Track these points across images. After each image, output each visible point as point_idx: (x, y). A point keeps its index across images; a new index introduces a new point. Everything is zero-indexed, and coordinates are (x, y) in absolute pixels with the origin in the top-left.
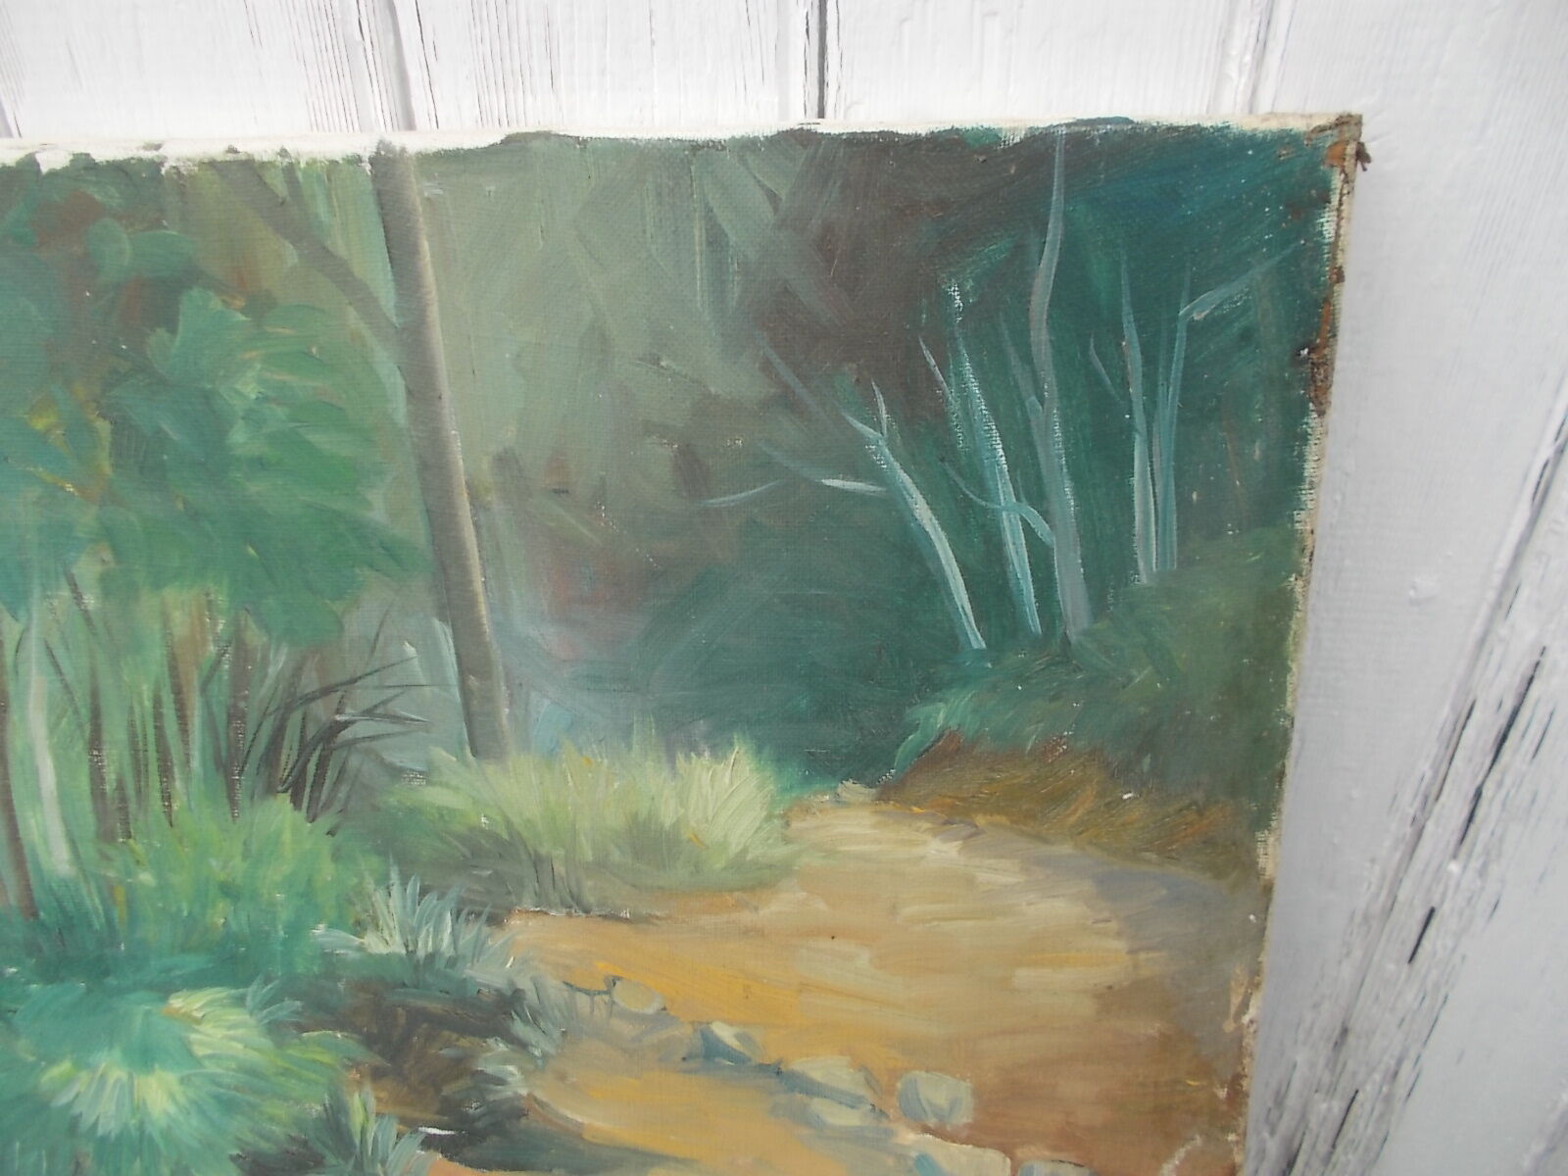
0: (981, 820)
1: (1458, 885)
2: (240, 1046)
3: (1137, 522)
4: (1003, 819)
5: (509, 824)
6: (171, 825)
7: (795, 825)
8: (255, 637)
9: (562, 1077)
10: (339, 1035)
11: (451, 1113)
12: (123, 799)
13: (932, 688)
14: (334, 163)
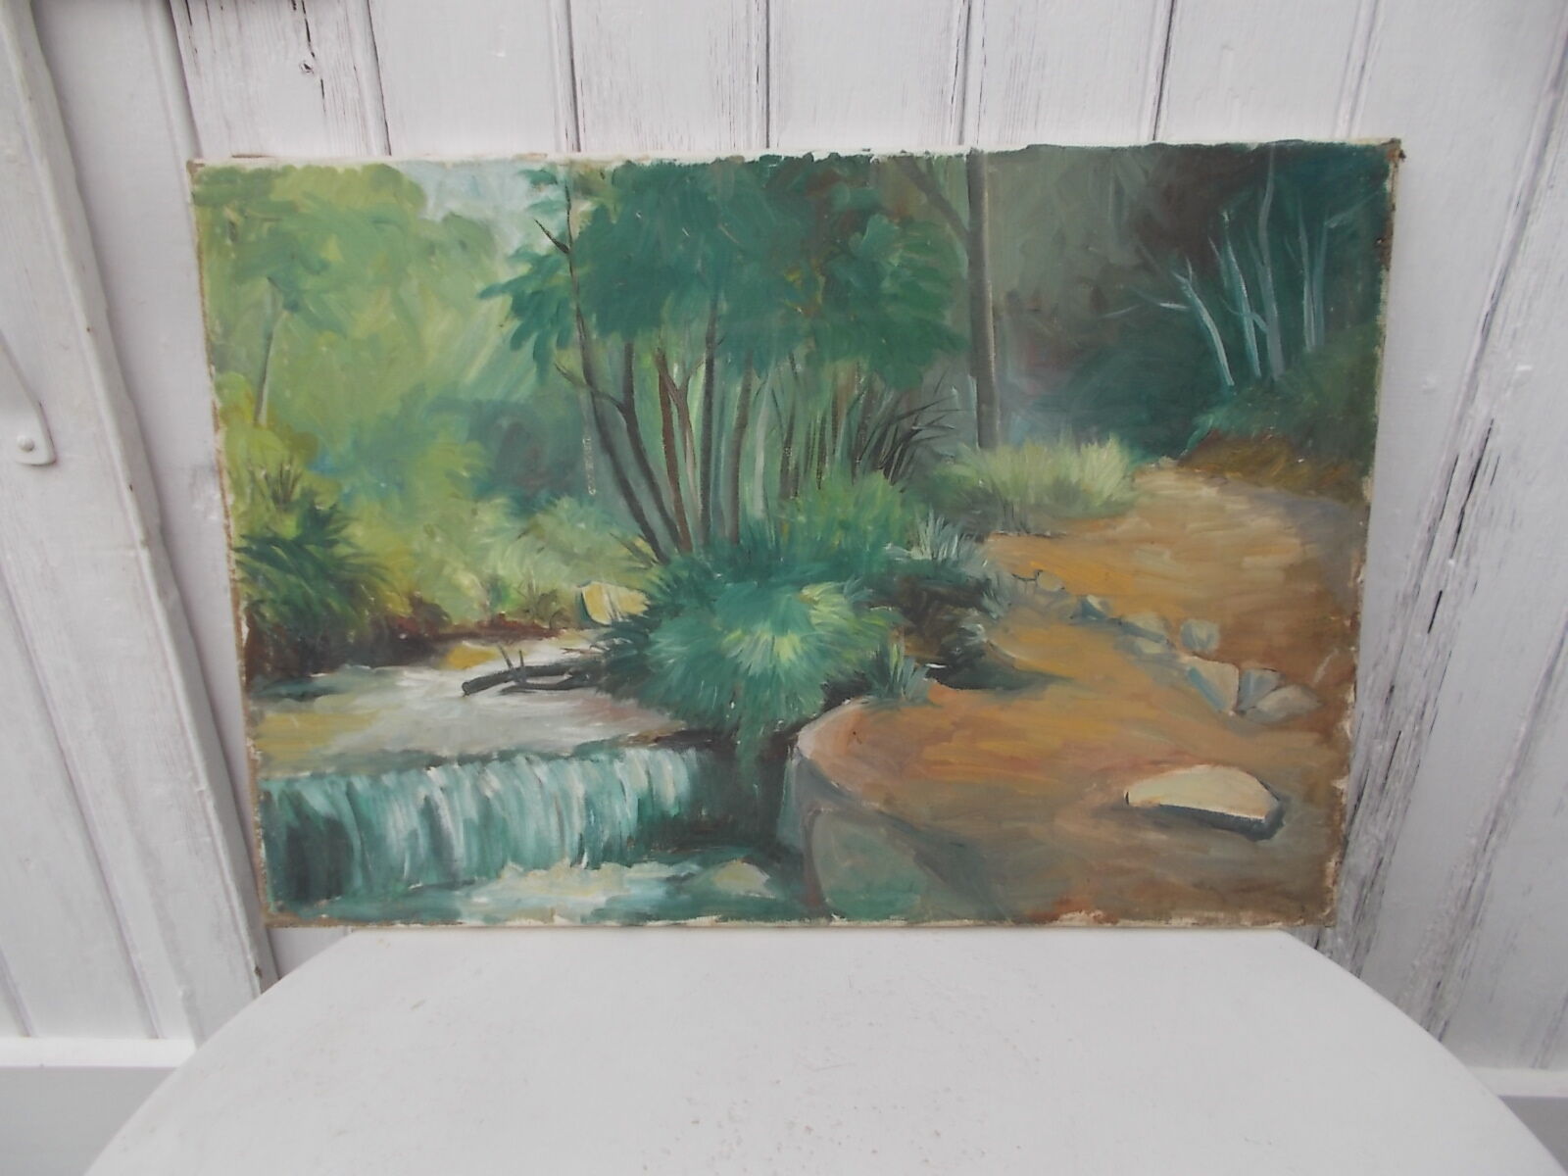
0: (1228, 475)
1: (1454, 573)
2: (835, 617)
3: (1306, 322)
4: (1239, 474)
5: (994, 485)
6: (819, 488)
7: (1138, 481)
8: (879, 385)
9: (1006, 630)
10: (890, 609)
11: (945, 656)
12: (797, 475)
13: (1206, 406)
14: (950, 157)
